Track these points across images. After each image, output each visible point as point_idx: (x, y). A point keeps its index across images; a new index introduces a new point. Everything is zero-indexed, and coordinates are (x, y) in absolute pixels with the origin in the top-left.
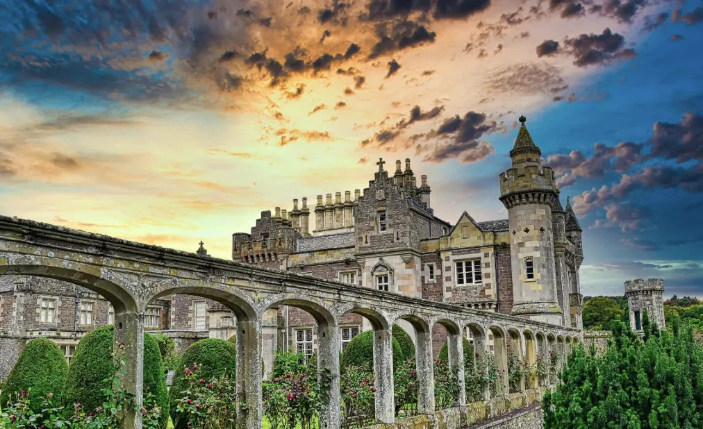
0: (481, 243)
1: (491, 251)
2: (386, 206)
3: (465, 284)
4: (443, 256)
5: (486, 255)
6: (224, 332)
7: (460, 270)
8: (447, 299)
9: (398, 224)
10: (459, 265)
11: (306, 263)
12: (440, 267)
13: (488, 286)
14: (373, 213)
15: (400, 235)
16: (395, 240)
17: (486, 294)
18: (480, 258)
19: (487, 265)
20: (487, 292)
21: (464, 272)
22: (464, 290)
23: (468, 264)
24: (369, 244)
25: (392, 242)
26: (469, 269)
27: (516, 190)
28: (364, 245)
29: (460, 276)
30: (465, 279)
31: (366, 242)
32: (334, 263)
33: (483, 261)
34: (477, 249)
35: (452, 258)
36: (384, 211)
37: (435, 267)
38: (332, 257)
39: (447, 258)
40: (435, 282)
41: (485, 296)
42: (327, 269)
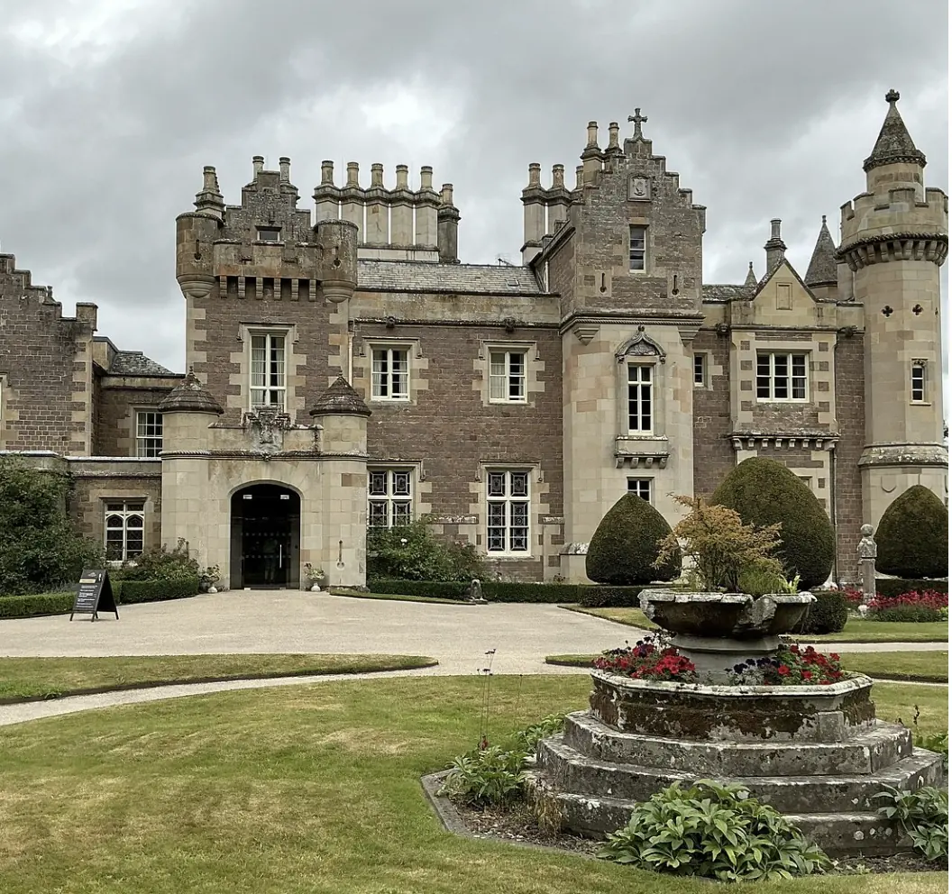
0: (812, 323)
1: (832, 340)
2: (649, 216)
3: (772, 399)
4: (736, 337)
5: (823, 347)
6: (219, 466)
7: (763, 370)
8: (744, 425)
9: (678, 259)
10: (763, 359)
11: (400, 317)
12: (725, 362)
13: (824, 406)
14: (619, 228)
15: (681, 284)
16: (671, 295)
17: (820, 422)
18: (808, 352)
19: (824, 366)
20: (823, 418)
21: (773, 374)
22: (777, 410)
23: (781, 360)
24: (608, 294)
25: (665, 296)
26: (781, 370)
27: (909, 230)
28: (598, 293)
29: (763, 382)
30: (772, 387)
31: (603, 289)
32: (474, 324)
33: (817, 356)
34: (806, 333)
35: (757, 344)
36: (645, 227)
37: (711, 359)
38: (471, 309)
39: (746, 345)
40: (711, 388)
41: (817, 425)
42: (457, 336)
